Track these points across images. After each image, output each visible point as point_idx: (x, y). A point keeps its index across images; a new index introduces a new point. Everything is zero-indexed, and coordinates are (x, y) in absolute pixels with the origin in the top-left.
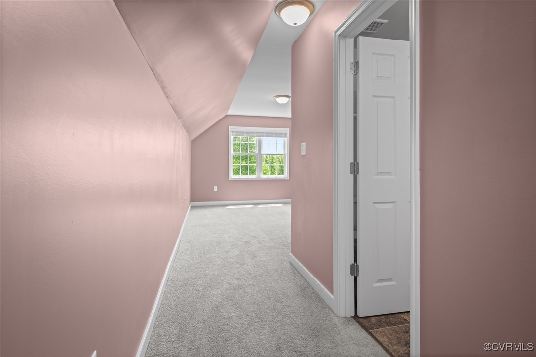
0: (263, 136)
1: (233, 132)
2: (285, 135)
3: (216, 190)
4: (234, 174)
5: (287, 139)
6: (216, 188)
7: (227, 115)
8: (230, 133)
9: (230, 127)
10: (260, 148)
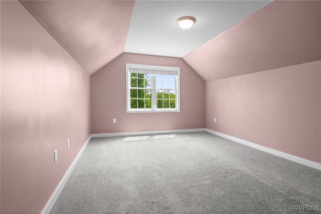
0: (157, 73)
1: (129, 68)
2: (176, 73)
3: (115, 122)
4: (131, 107)
5: (177, 77)
6: (115, 121)
7: (124, 53)
8: (127, 70)
9: (127, 65)
10: (154, 84)
